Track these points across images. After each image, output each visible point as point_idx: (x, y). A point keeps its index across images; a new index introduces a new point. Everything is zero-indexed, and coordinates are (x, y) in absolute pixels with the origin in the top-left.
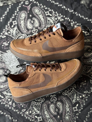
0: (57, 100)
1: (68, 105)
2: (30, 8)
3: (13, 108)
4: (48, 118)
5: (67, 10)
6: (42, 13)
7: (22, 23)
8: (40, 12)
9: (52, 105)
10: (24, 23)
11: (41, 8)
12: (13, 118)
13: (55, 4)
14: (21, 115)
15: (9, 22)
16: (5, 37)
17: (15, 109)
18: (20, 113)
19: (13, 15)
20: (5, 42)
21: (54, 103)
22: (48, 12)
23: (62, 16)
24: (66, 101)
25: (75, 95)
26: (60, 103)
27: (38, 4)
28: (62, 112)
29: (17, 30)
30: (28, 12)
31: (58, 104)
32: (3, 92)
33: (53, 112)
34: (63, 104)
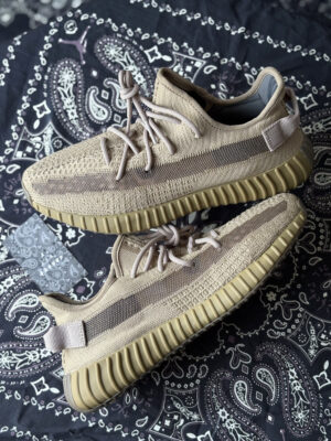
1: (293, 371)
5: (223, 29)
15: (19, 112)
22: (155, 48)
23: (208, 55)
25: (313, 331)
27: (114, 27)
34: (276, 369)
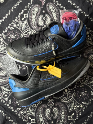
0: (54, 105)
2: (44, 3)
3: (8, 104)
4: (41, 122)
7: (34, 18)
8: (55, 9)
9: (48, 109)
10: (36, 18)
11: (56, 5)
12: (6, 115)
13: (72, 4)
14: (15, 113)
17: (10, 106)
18: (14, 111)
19: (26, 7)
20: (12, 34)
21: (50, 108)
26: (56, 109)
28: (57, 118)
29: (26, 24)
30: (42, 7)
31: (54, 110)
32: (1, 87)
33: (48, 117)
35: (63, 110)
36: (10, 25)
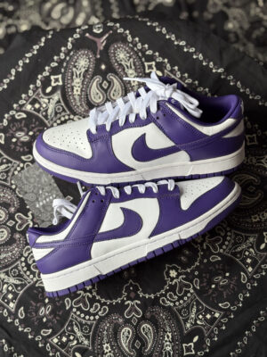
0: (143, 316)
1: (170, 335)
2: (104, 44)
3: (17, 320)
5: (208, 66)
6: (134, 65)
7: (77, 85)
8: (132, 60)
9: (128, 329)
10: (83, 84)
11: (135, 49)
12: (13, 348)
13: (176, 43)
14: (38, 343)
15: (40, 77)
16: (24, 116)
17: (23, 325)
18: (35, 336)
19: (56, 58)
20: (21, 130)
21: (131, 324)
22: (154, 63)
23: (190, 81)
24: (166, 321)
26: (148, 326)
27: (129, 38)
28: (152, 353)
29: (59, 102)
30: (98, 56)
31: (144, 329)
33: (127, 350)
34: (157, 329)
35: (168, 329)
36: (15, 106)
